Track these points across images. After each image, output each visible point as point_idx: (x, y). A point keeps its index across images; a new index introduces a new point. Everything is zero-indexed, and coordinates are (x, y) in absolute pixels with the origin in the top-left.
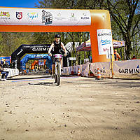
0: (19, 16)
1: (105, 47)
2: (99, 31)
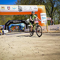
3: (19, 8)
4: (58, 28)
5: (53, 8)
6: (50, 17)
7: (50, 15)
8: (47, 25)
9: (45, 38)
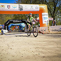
0: (9, 7)
1: (45, 20)
2: (43, 14)
3: (19, 7)
4: (60, 29)
5: (55, 8)
6: (52, 17)
7: (52, 15)
8: (49, 26)
9: (46, 39)
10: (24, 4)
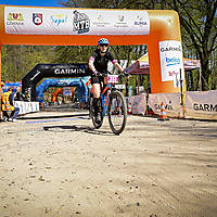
0: (38, 20)
1: (171, 69)
2: (163, 44)
10: (95, 10)
